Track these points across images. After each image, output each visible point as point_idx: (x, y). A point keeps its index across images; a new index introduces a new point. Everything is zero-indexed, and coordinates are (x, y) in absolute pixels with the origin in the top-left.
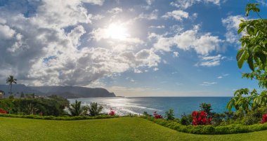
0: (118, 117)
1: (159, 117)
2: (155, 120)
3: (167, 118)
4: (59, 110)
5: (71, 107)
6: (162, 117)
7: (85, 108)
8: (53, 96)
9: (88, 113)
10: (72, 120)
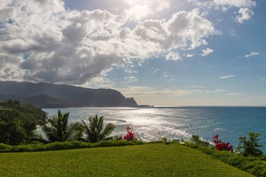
0: (141, 143)
1: (224, 147)
2: (217, 152)
3: (243, 150)
4: (23, 132)
5: (49, 125)
6: (231, 149)
7: (78, 127)
8: (9, 103)
9: (85, 136)
10: (47, 149)
